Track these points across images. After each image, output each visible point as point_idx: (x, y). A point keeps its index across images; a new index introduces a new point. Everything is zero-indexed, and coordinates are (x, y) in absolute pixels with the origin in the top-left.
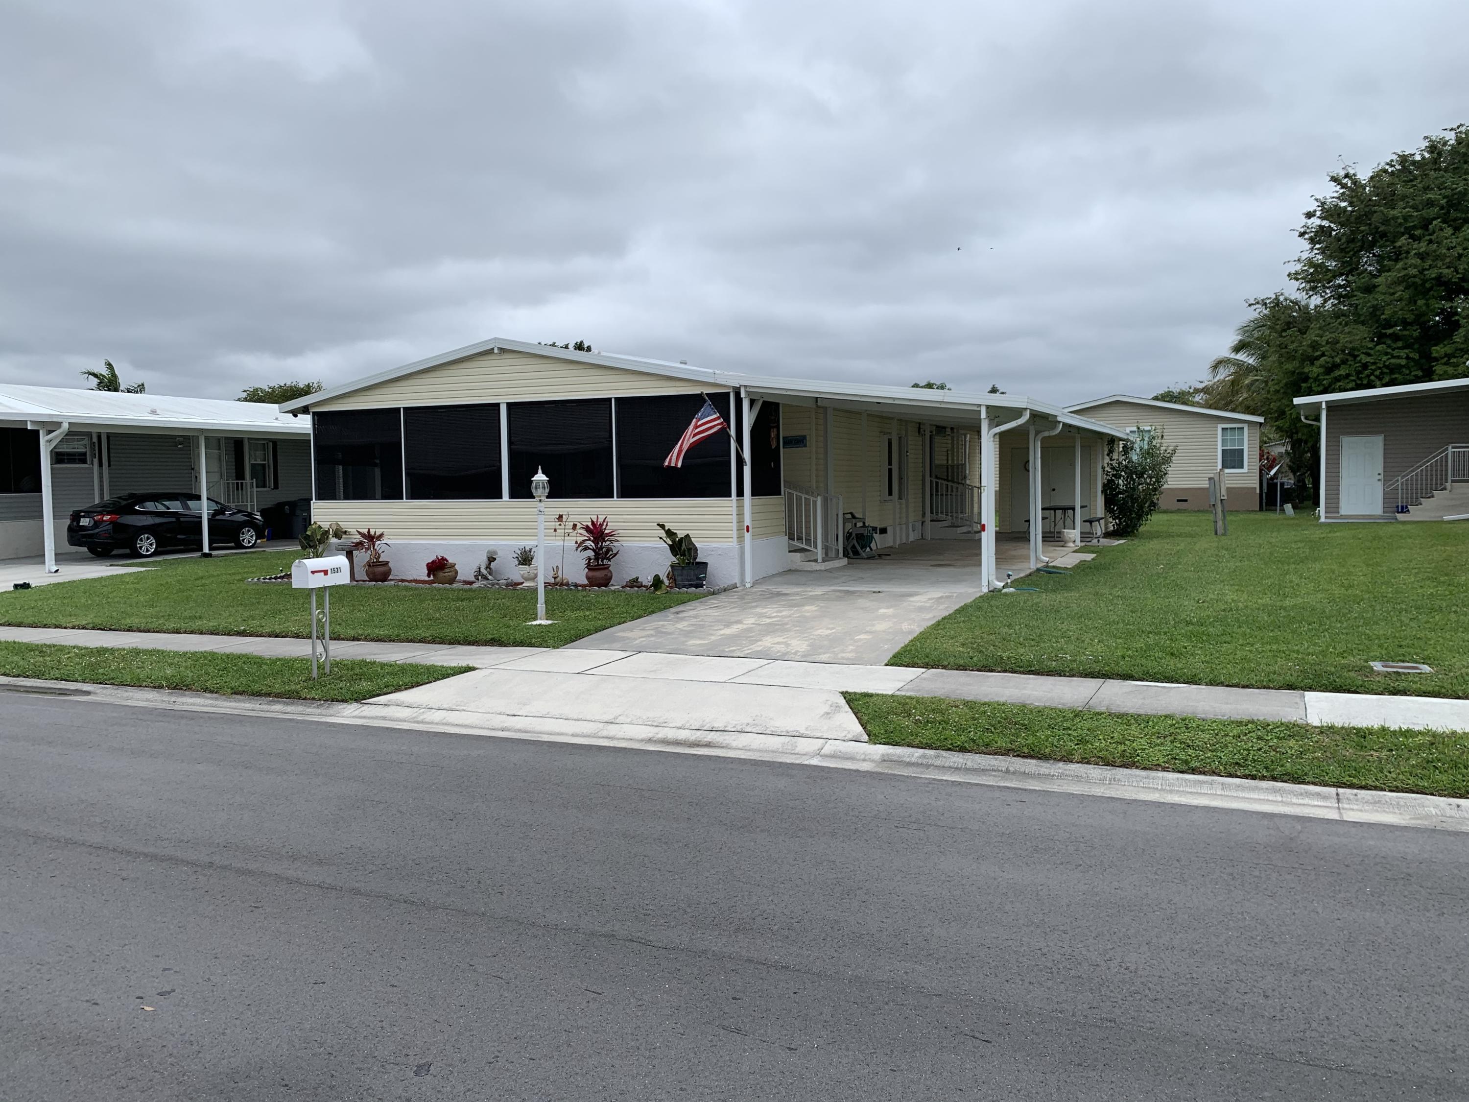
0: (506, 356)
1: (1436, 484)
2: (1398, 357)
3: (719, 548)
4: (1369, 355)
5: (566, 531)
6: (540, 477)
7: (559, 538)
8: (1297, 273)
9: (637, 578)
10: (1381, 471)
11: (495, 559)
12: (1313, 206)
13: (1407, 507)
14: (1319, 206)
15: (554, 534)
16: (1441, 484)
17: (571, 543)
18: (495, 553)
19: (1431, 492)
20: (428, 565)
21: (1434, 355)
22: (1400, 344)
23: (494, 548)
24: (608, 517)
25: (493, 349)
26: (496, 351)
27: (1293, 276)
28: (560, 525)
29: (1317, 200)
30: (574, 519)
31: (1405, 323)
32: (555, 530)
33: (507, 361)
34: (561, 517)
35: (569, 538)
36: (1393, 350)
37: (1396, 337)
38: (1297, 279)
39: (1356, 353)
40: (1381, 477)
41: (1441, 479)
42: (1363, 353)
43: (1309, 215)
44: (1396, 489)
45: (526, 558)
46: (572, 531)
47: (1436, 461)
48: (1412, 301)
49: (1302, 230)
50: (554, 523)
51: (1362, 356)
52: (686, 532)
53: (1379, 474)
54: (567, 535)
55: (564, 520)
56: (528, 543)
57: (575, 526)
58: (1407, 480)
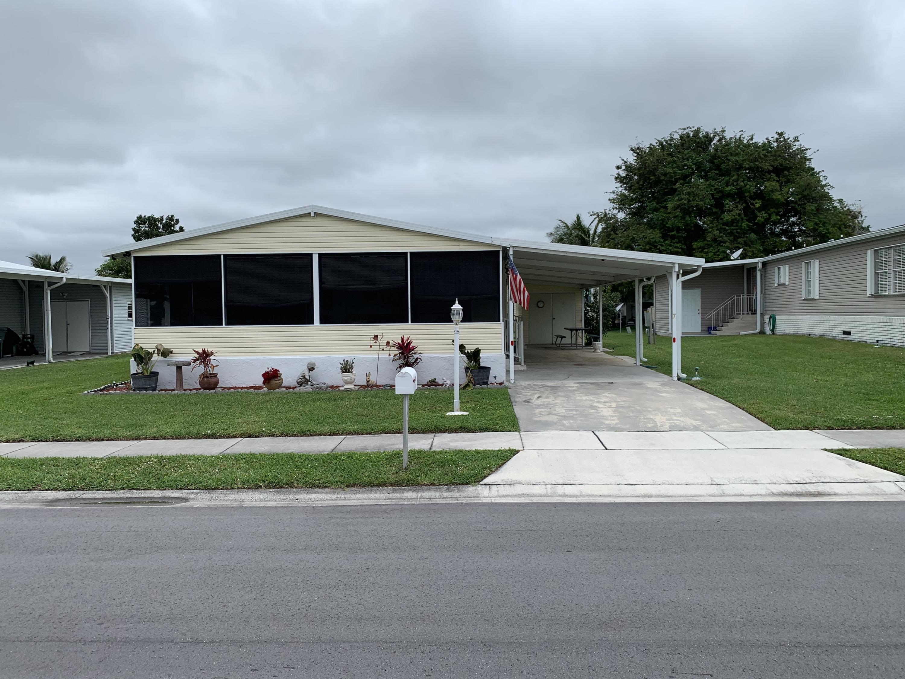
0: (319, 219)
1: (730, 315)
2: (677, 247)
3: (491, 357)
4: (662, 246)
5: (381, 347)
6: (457, 306)
7: (375, 352)
8: (614, 199)
9: (435, 379)
10: (699, 308)
11: (314, 369)
12: (620, 163)
13: (716, 328)
14: (623, 163)
15: (370, 349)
16: (732, 316)
17: (384, 355)
18: (314, 364)
19: (727, 319)
20: (264, 375)
21: (694, 247)
22: (676, 240)
23: (313, 361)
24: (411, 336)
25: (310, 213)
26: (312, 215)
27: (612, 201)
28: (376, 342)
29: (622, 160)
30: (386, 338)
31: (678, 229)
32: (371, 346)
33: (320, 223)
34: (376, 337)
35: (383, 352)
36: (674, 243)
37: (673, 237)
38: (614, 203)
39: (656, 244)
40: (700, 311)
41: (732, 313)
42: (659, 244)
43: (618, 168)
44: (711, 318)
45: (347, 368)
46: (386, 346)
47: (729, 303)
48: (683, 218)
49: (617, 176)
50: (370, 341)
51: (659, 246)
52: (476, 346)
53: (699, 310)
54: (381, 349)
55: (379, 339)
56: (348, 356)
57: (388, 344)
58: (716, 313)
